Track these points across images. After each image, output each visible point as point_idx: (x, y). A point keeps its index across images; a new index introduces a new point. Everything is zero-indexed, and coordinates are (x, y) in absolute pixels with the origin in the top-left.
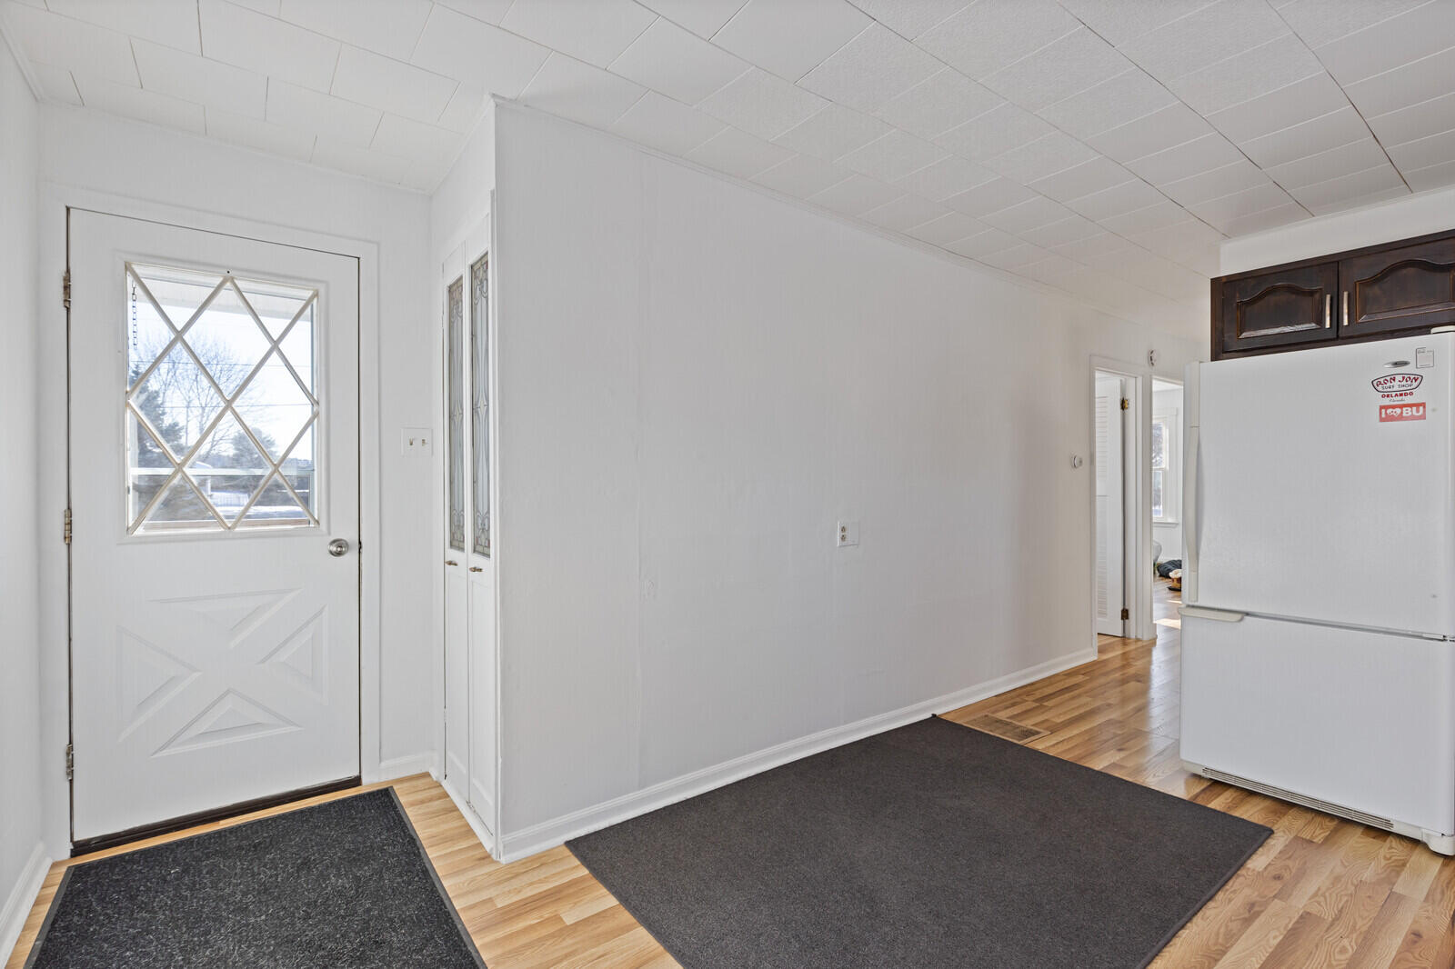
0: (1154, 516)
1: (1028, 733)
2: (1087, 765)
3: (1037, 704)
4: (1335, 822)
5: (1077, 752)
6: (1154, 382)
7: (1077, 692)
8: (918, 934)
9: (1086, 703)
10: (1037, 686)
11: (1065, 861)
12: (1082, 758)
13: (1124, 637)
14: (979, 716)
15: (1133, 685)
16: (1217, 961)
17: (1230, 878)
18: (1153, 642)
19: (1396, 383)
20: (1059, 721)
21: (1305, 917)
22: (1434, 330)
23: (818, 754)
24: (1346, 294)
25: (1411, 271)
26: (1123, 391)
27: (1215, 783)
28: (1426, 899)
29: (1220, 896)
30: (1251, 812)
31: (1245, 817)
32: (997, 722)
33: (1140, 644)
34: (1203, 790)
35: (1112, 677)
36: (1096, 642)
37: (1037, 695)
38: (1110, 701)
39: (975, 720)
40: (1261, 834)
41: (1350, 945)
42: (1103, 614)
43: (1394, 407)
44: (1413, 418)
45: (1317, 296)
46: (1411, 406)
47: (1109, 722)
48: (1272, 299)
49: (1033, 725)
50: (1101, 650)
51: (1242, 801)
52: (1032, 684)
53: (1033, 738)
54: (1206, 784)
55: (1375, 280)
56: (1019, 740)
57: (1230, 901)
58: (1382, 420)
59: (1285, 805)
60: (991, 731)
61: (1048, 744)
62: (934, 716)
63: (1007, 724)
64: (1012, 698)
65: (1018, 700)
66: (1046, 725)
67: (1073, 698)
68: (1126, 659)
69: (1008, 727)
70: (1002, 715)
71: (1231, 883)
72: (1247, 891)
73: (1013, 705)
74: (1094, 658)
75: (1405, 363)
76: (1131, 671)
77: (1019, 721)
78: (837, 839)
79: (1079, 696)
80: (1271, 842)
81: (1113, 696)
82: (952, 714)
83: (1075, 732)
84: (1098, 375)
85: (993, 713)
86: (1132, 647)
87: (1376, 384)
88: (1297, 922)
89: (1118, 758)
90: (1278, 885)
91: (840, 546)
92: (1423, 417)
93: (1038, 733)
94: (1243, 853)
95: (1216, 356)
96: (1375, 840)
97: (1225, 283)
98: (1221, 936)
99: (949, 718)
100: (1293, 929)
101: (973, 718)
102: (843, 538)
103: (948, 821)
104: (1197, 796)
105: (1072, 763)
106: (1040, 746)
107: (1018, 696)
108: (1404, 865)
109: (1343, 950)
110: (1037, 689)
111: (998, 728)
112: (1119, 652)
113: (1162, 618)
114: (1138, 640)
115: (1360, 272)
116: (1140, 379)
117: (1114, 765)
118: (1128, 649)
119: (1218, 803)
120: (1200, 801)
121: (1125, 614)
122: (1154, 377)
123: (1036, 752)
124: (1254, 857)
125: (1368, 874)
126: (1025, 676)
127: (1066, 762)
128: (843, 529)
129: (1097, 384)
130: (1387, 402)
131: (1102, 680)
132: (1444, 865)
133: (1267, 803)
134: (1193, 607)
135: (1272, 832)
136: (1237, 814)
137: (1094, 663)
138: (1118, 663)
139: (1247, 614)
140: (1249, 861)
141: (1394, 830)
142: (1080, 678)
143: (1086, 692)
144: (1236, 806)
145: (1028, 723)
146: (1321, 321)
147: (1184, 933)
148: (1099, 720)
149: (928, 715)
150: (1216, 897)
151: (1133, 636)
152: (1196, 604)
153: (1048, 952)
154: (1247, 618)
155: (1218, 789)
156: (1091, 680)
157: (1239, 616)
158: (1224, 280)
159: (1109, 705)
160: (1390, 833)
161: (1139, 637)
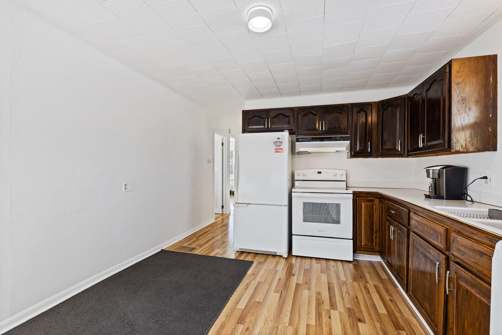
0: (230, 177)
1: (193, 249)
2: (209, 255)
3: (197, 239)
4: (267, 255)
5: (207, 252)
6: (230, 138)
7: (209, 232)
8: (150, 331)
9: (211, 235)
10: (197, 233)
11: (201, 288)
12: (208, 253)
13: (222, 214)
14: (178, 246)
15: (224, 228)
16: (238, 303)
17: (243, 278)
18: (230, 214)
19: (278, 143)
20: (202, 243)
21: (259, 283)
22: (285, 131)
23: (114, 275)
24: (270, 119)
25: (281, 116)
26: (222, 140)
27: (242, 252)
28: (282, 270)
29: (241, 284)
30: (249, 258)
31: (248, 260)
32: (183, 247)
33: (226, 215)
34: (239, 255)
35: (218, 226)
36: (215, 216)
37: (196, 236)
38: (217, 234)
39: (176, 248)
40: (251, 263)
41: (267, 287)
42: (217, 207)
43: (278, 149)
44: (281, 152)
45: (264, 119)
46: (280, 149)
47: (217, 240)
48: (255, 118)
49: (195, 246)
50: (216, 219)
51: (247, 255)
52: (195, 233)
53: (194, 250)
54: (240, 253)
55: (275, 117)
56: (190, 252)
57: (243, 284)
58: (275, 152)
59: (256, 254)
60: (181, 251)
61: (199, 251)
62: (162, 250)
63: (187, 247)
64: (189, 238)
65: (191, 238)
66: (198, 245)
67: (207, 235)
68: (223, 220)
69: (187, 248)
70: (185, 245)
71: (243, 280)
72: (247, 280)
73: (189, 241)
74: (214, 221)
75: (279, 138)
76: (224, 223)
77: (190, 246)
78: (119, 307)
79: (209, 234)
80: (253, 265)
81: (218, 232)
82: (168, 248)
83: (207, 245)
84: (215, 135)
85: (182, 244)
86: (224, 216)
87: (275, 143)
88: (257, 285)
89: (218, 251)
90: (254, 276)
91: (124, 192)
92: (282, 152)
93: (196, 248)
94: (246, 270)
95: (243, 133)
96: (273, 258)
97: (245, 112)
98: (240, 296)
99: (167, 249)
100: (256, 287)
101: (175, 247)
102: (126, 188)
103: (164, 286)
104: (237, 257)
105: (205, 256)
106: (196, 252)
107: (191, 237)
108: (278, 262)
109: (266, 288)
110: (197, 234)
111: (184, 249)
112: (221, 218)
113: (231, 207)
114: (226, 214)
115: (272, 114)
116: (227, 137)
117: (217, 253)
118: (223, 217)
119: (242, 258)
120: (238, 259)
121: (223, 207)
122: (230, 137)
123: (195, 254)
124: (249, 270)
125: (272, 267)
126: (193, 230)
127: (204, 255)
128: (126, 185)
129: (215, 138)
130: (276, 148)
131: (216, 228)
132: (286, 260)
133: (253, 255)
134: (237, 203)
135: (253, 262)
136: (246, 259)
137: (214, 223)
138: (221, 222)
139: (249, 204)
140: (248, 272)
141: (277, 254)
142: (210, 228)
143: (211, 232)
144: (246, 257)
145: (193, 246)
146: (265, 126)
147: (231, 298)
148: (215, 240)
149: (160, 250)
150: (240, 285)
151: (225, 213)
152: (238, 202)
153: (194, 319)
154: (249, 205)
155: (242, 254)
156: (213, 228)
157: (247, 205)
158: (245, 111)
159: (217, 235)
160: (276, 255)
161: (226, 213)
